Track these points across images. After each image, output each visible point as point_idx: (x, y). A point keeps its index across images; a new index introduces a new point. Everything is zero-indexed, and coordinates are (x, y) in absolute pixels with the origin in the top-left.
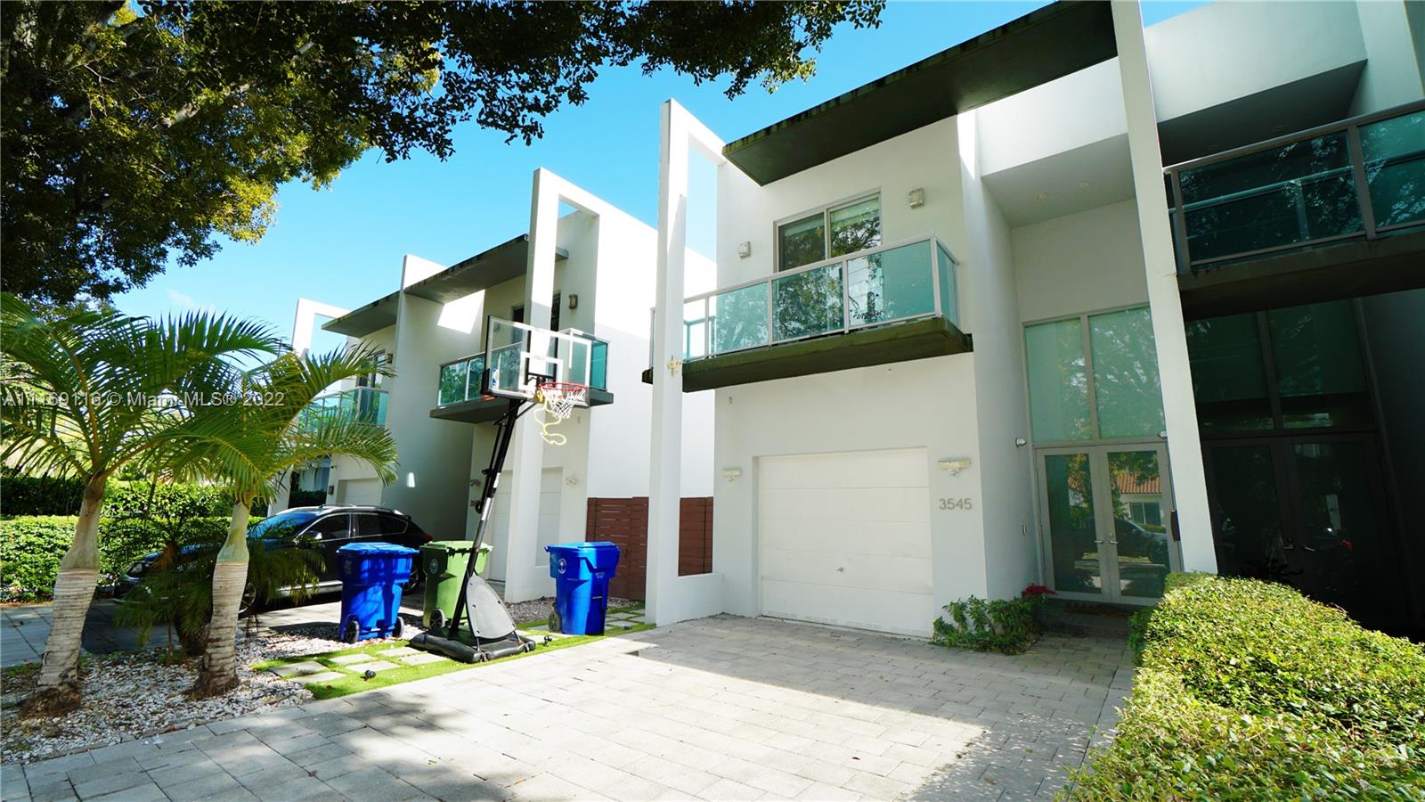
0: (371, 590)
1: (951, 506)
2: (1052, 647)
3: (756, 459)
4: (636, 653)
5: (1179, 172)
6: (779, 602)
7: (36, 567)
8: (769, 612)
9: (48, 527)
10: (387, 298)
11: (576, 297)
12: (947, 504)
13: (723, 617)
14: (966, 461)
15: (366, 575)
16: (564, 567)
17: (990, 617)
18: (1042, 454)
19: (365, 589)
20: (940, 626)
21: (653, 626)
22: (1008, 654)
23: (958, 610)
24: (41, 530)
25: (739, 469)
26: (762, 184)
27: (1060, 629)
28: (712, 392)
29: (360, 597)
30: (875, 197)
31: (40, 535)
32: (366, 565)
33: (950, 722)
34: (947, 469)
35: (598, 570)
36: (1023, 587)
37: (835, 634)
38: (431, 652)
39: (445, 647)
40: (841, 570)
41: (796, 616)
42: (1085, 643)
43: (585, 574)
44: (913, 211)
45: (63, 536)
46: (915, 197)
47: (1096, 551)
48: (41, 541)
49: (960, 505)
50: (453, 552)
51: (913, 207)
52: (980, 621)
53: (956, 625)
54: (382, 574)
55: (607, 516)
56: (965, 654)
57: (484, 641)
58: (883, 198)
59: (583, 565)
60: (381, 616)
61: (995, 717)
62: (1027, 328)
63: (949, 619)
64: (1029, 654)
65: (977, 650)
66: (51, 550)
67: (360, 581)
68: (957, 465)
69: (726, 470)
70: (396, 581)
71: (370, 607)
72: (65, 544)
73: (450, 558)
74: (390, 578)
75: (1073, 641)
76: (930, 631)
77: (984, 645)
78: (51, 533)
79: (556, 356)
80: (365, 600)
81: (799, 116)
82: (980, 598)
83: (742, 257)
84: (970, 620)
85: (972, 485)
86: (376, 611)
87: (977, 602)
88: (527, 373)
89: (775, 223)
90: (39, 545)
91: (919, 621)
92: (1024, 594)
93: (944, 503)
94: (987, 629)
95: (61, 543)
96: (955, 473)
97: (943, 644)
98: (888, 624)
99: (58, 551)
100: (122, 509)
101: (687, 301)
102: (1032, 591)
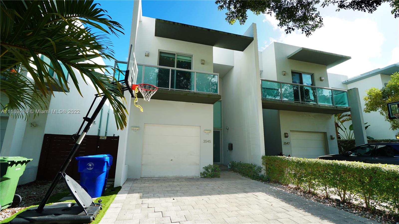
1: (206, 142)
3: (144, 124)
6: (147, 172)
8: (144, 176)
12: (205, 141)
14: (210, 130)
16: (92, 167)
20: (202, 173)
21: (120, 187)
25: (138, 127)
30: (191, 57)
34: (206, 132)
40: (172, 160)
41: (155, 176)
43: (105, 168)
46: (203, 62)
49: (208, 141)
51: (202, 64)
63: (204, 171)
68: (208, 132)
69: (133, 127)
81: (185, 25)
83: (146, 56)
84: (209, 170)
89: (159, 50)
91: (196, 172)
93: (204, 141)
96: (208, 134)
97: (203, 178)
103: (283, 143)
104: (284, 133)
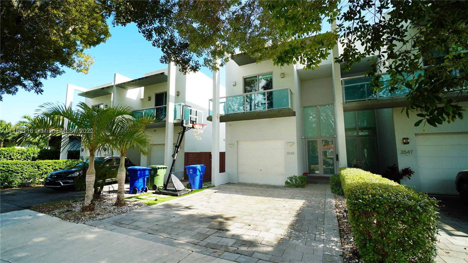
0: (140, 179)
2: (311, 186)
3: (237, 142)
4: (216, 192)
5: (344, 80)
6: (244, 179)
7: (3, 177)
8: (241, 182)
9: (6, 164)
10: (108, 87)
11: (179, 92)
12: (288, 153)
13: (229, 183)
14: (293, 143)
15: (139, 175)
16: (192, 172)
17: (298, 180)
18: (307, 140)
19: (138, 179)
20: (287, 183)
21: (214, 186)
22: (302, 188)
23: (291, 179)
24: (4, 165)
25: (233, 144)
26: (239, 65)
27: (311, 183)
28: (225, 123)
29: (137, 182)
30: (271, 73)
31: (4, 167)
32: (139, 172)
33: (298, 200)
34: (289, 145)
35: (201, 172)
36: (303, 173)
37: (261, 186)
38: (163, 194)
39: (168, 193)
40: (261, 170)
41: (248, 182)
42: (318, 185)
43: (198, 173)
44: (282, 79)
45: (12, 167)
46: (282, 75)
47: (318, 165)
48: (4, 169)
49: (293, 153)
50: (159, 168)
51: (282, 78)
52: (296, 180)
53: (290, 182)
54: (143, 175)
55: (191, 157)
56: (293, 188)
57: (179, 191)
58: (274, 74)
59: (198, 170)
60: (142, 187)
61: (306, 199)
62: (304, 107)
63: (289, 181)
64: (307, 188)
65: (296, 187)
66: (8, 172)
67: (137, 177)
68: (291, 144)
69: (229, 145)
70: (146, 177)
71: (140, 184)
72: (12, 170)
73: (158, 170)
74: (145, 176)
75: (315, 185)
76: (284, 184)
77: (297, 186)
78: (7, 166)
79: (196, 116)
80: (138, 182)
82: (296, 175)
83: (233, 86)
84: (294, 181)
85: (295, 149)
86: (141, 185)
87: (295, 176)
88: (191, 121)
89: (243, 77)
90: (4, 170)
91: (281, 181)
92: (303, 174)
94: (298, 183)
95: (11, 169)
96: (291, 146)
97: (287, 187)
98: (273, 183)
99: (10, 172)
100: (3, 157)
101: (220, 98)
102: (305, 174)
103: (399, 152)
104: (402, 138)
